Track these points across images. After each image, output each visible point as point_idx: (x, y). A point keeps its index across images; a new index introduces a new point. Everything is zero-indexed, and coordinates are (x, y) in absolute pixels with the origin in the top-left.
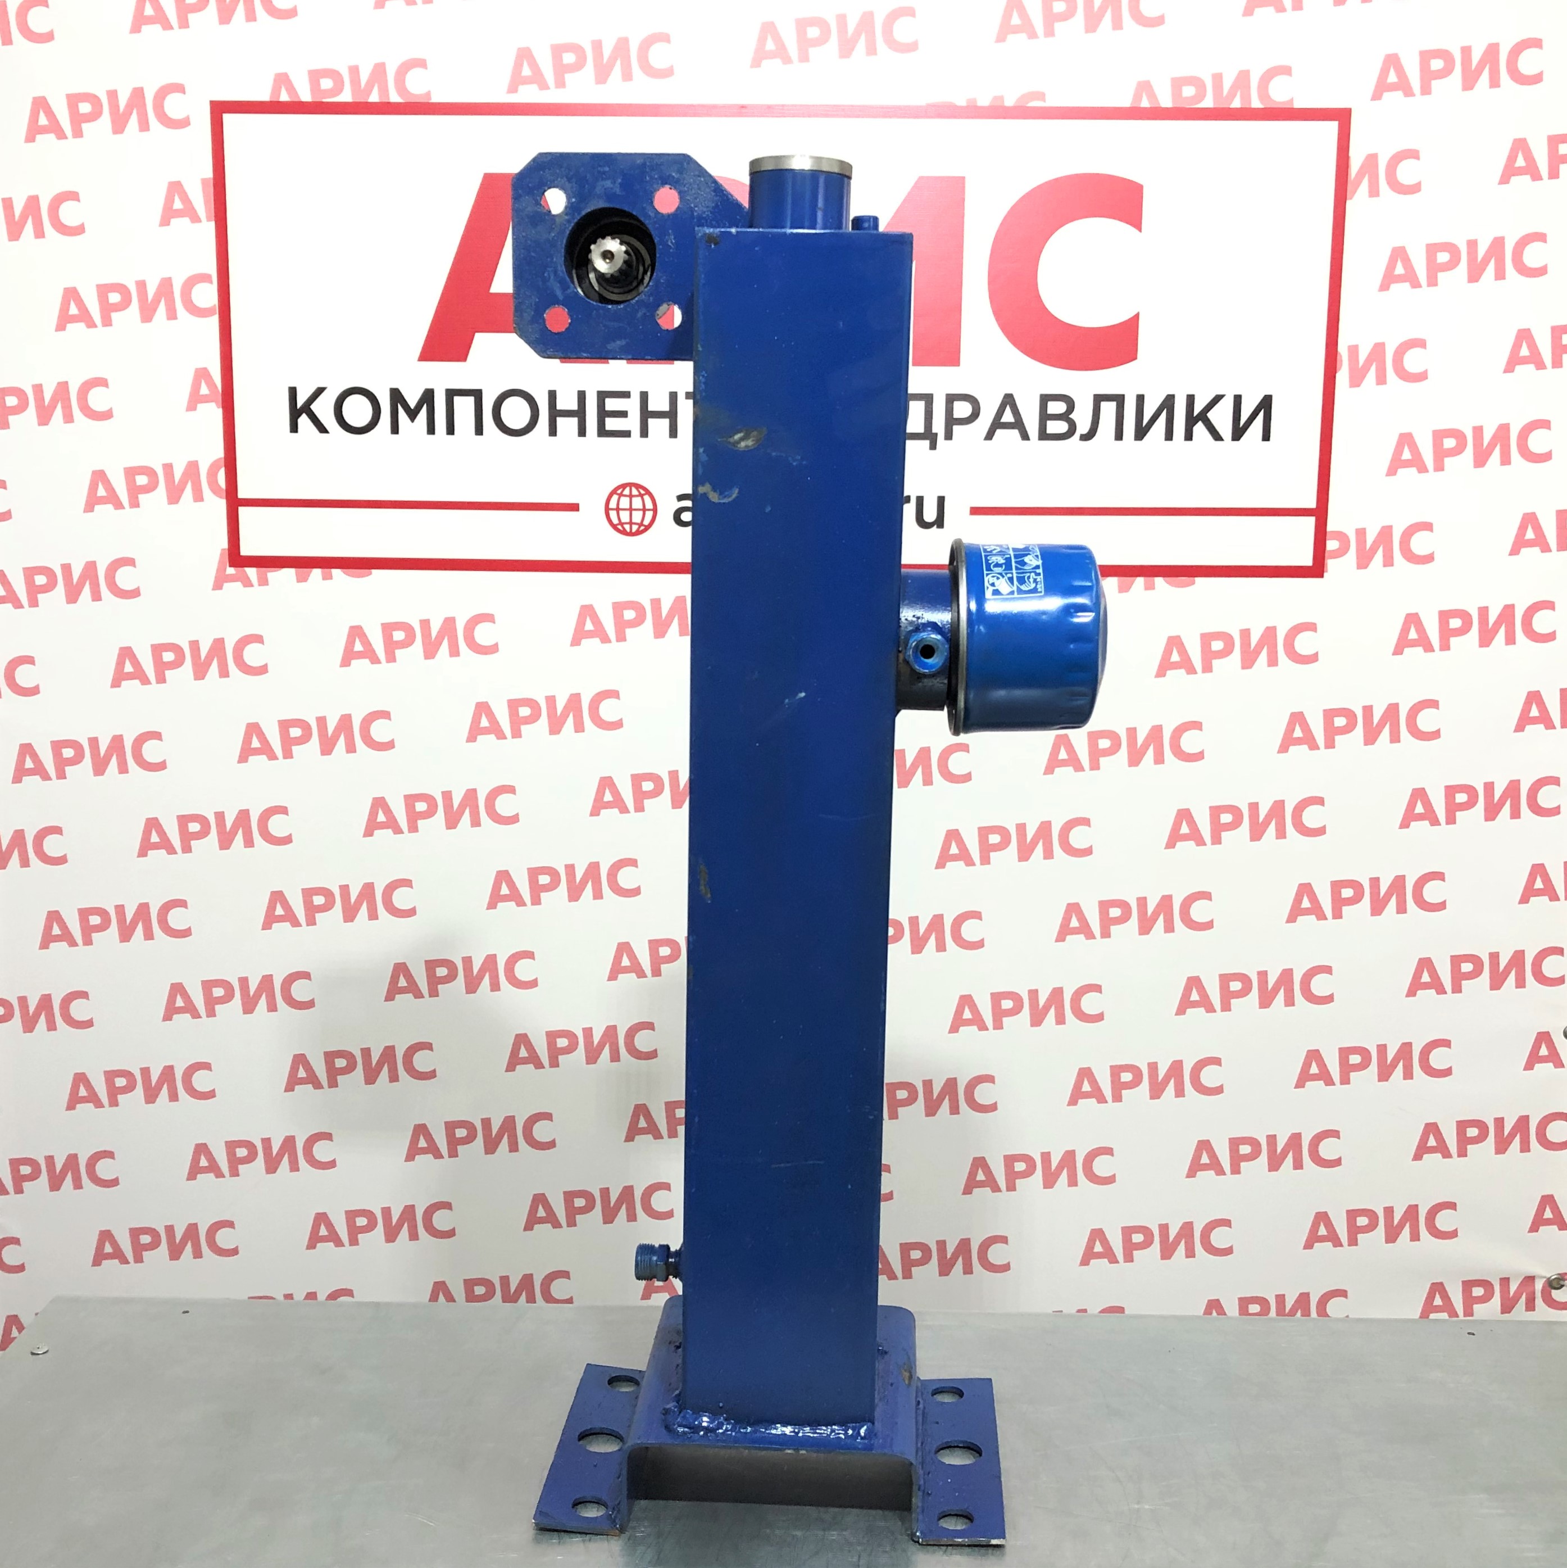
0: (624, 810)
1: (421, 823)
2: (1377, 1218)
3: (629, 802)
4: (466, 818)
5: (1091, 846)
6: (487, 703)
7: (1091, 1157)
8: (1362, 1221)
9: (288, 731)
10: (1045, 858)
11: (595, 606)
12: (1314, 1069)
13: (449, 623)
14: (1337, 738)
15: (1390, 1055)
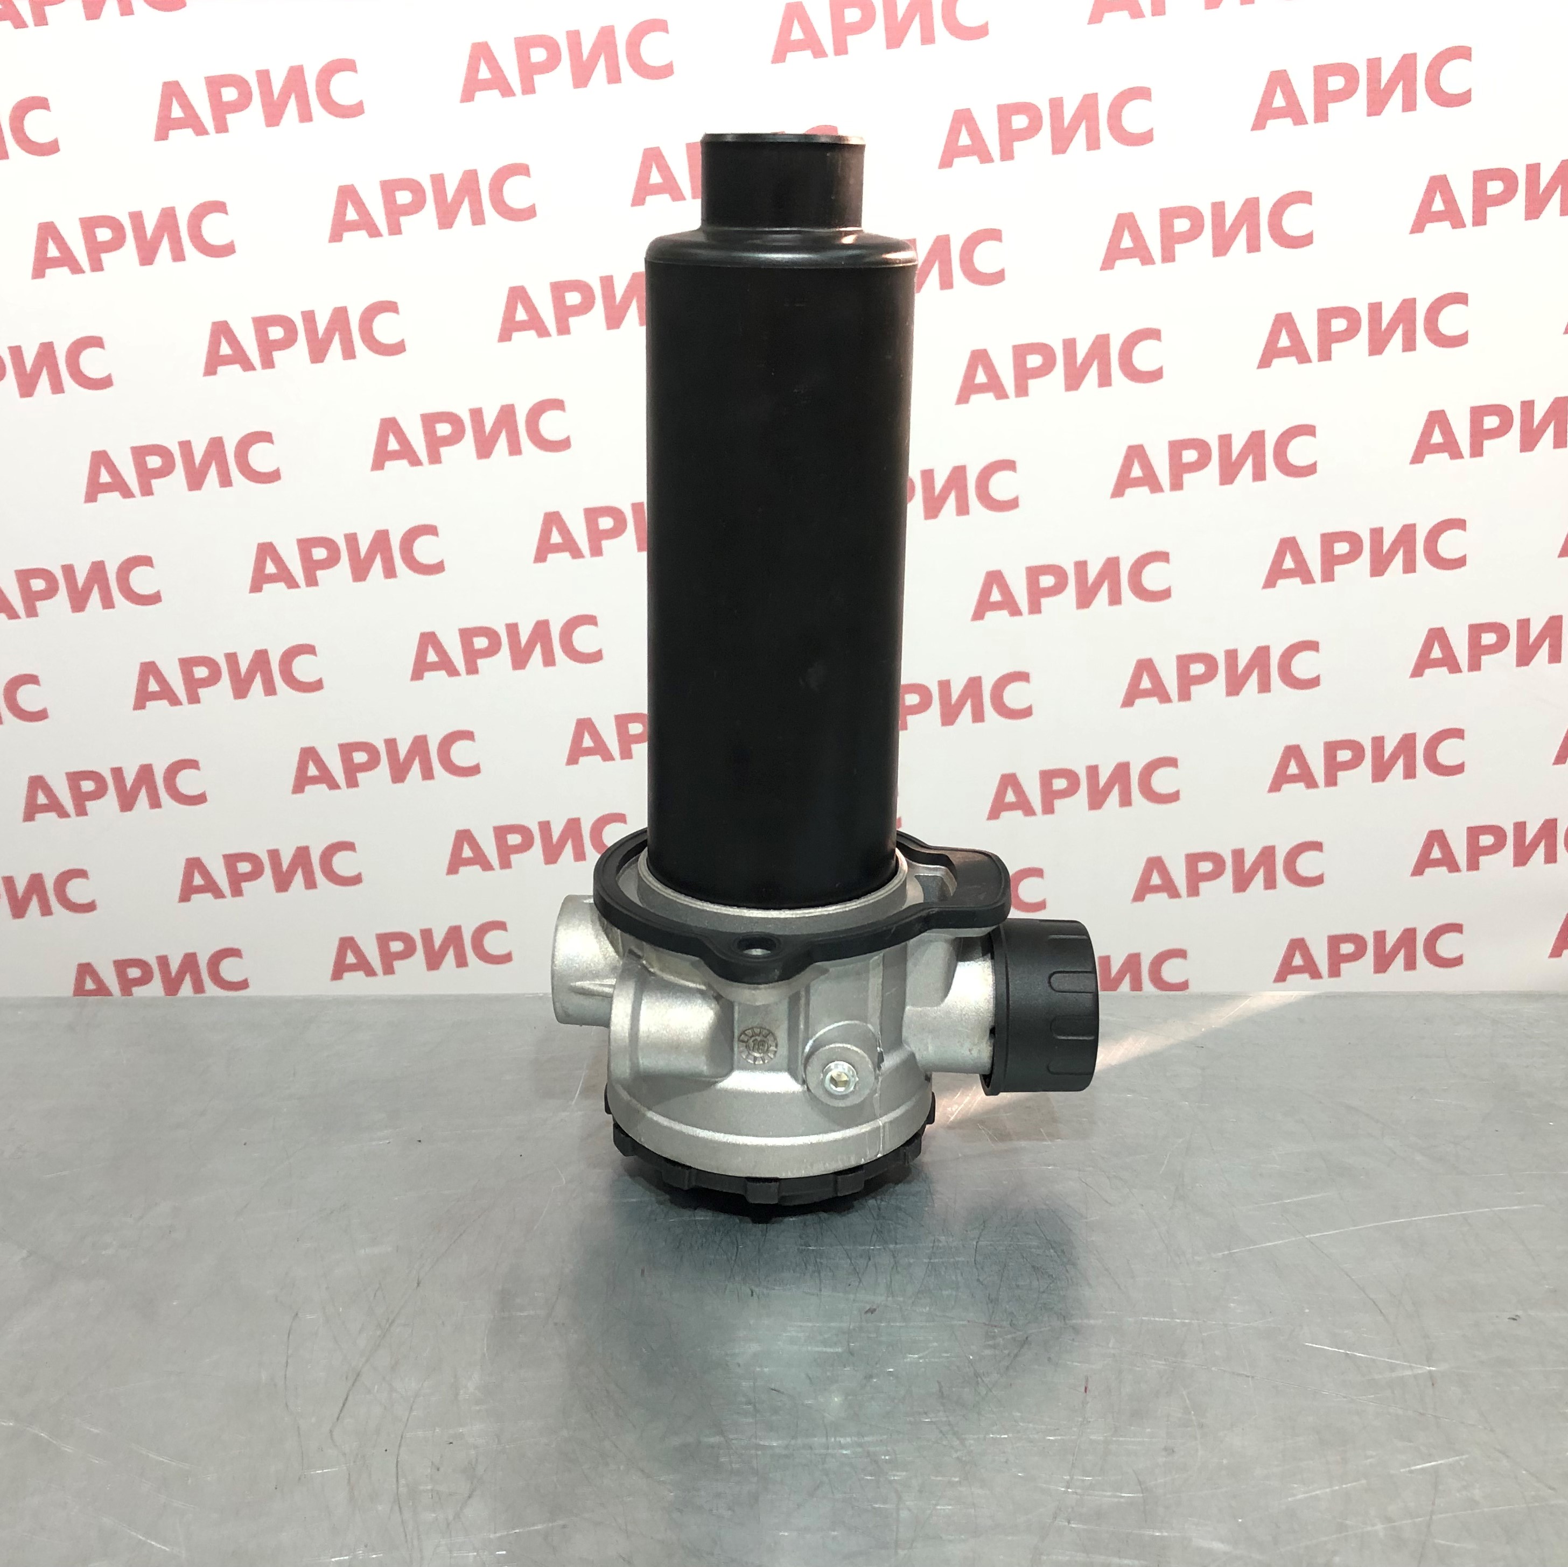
0: (543, 332)
1: (277, 356)
2: (1505, 836)
3: (550, 321)
4: (336, 346)
5: (1161, 369)
6: (353, 185)
7: (1151, 768)
8: (1486, 840)
9: (94, 233)
10: (1101, 384)
11: (490, 44)
12: (1436, 653)
13: (296, 75)
14: (1490, 211)
15: (1534, 631)
